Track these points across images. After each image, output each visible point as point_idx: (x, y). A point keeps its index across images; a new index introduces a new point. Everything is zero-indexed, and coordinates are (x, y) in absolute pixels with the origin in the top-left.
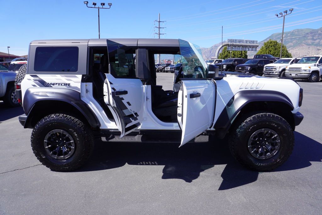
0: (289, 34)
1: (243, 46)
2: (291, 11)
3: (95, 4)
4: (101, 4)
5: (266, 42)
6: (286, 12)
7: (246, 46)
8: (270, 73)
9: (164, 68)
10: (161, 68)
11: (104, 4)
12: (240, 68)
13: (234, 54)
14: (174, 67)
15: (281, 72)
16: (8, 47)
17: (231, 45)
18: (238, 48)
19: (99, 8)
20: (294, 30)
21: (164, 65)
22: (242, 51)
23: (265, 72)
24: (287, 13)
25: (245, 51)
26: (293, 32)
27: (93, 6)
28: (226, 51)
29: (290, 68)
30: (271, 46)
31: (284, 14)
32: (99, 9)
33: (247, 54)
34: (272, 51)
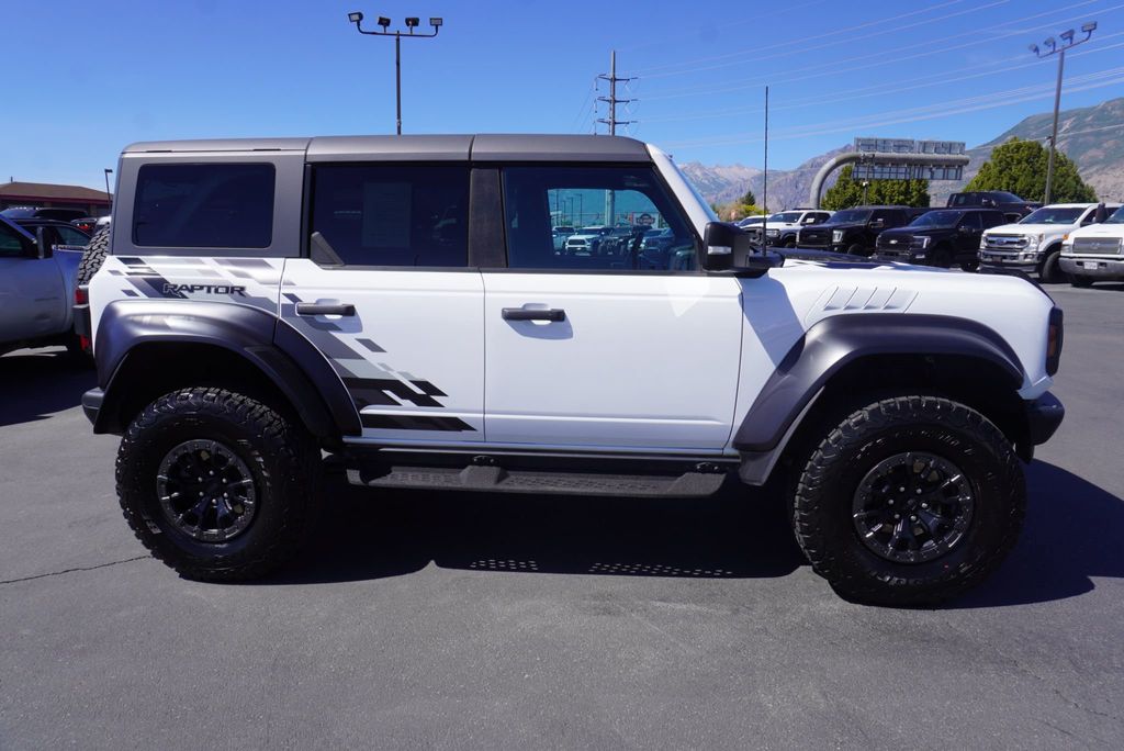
0: (1090, 118)
1: (911, 162)
2: (1090, 31)
3: (384, 22)
4: (407, 21)
5: (1000, 145)
6: (1070, 35)
7: (922, 163)
8: (1005, 257)
10: (615, 240)
11: (414, 22)
12: (893, 242)
13: (879, 192)
14: (662, 240)
15: (1043, 256)
16: (107, 171)
17: (866, 159)
18: (894, 170)
19: (398, 35)
20: (1108, 103)
21: (627, 230)
22: (908, 182)
23: (986, 256)
24: (1071, 38)
25: (919, 181)
26: (1103, 110)
27: (380, 29)
28: (852, 182)
29: (1078, 240)
30: (1019, 162)
31: (1060, 44)
32: (398, 40)
33: (930, 192)
34: (1022, 179)
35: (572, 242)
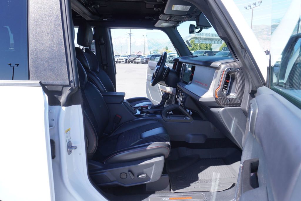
1: (209, 39)
2: (260, 3)
7: (212, 39)
9: (135, 59)
10: (132, 59)
13: (200, 47)
14: (145, 59)
17: (199, 38)
18: (205, 41)
21: (135, 56)
22: (207, 44)
24: (255, 5)
25: (210, 44)
28: (193, 44)
31: (252, 6)
33: (212, 47)
35: (119, 59)
